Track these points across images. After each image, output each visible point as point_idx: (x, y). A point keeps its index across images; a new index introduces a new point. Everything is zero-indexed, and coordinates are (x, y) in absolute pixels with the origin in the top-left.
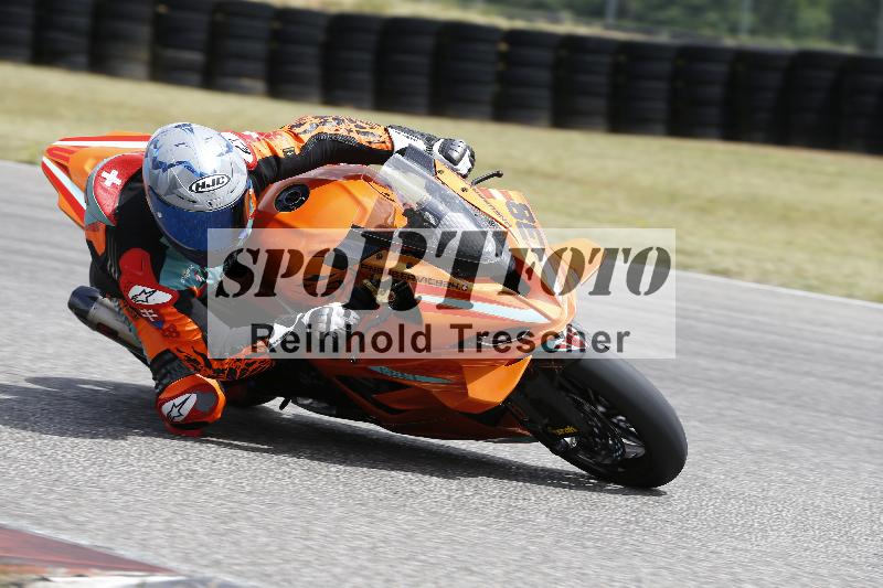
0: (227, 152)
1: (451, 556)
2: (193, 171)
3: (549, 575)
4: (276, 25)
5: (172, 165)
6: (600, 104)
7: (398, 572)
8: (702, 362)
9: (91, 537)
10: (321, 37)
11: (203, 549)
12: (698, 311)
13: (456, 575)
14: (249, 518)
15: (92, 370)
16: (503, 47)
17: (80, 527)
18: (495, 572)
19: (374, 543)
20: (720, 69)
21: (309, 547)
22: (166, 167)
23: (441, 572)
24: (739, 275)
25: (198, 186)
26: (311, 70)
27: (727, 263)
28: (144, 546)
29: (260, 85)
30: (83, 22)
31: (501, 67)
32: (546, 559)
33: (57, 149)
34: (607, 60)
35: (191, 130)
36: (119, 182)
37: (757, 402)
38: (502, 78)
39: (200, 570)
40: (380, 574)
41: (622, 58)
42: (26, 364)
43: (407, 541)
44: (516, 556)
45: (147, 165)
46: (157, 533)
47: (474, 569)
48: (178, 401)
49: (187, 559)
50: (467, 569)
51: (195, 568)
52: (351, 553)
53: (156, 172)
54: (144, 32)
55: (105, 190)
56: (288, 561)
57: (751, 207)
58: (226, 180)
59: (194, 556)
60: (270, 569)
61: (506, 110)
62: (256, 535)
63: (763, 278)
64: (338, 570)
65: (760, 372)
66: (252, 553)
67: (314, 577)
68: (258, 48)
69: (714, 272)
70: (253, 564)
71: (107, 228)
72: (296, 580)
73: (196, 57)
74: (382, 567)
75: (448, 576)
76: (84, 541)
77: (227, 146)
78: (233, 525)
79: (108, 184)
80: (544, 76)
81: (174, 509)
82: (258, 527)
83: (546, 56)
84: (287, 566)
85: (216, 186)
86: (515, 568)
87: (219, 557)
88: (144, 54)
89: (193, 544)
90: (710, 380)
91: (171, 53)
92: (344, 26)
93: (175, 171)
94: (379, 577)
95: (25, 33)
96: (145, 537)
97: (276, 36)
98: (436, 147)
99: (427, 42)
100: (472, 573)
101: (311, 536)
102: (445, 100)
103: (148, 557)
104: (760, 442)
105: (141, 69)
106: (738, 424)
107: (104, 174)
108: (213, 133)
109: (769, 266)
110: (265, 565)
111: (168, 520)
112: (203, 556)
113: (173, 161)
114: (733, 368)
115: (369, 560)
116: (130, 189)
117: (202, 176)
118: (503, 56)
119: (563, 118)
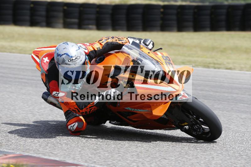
0: (79, 49)
1: (159, 155)
2: (69, 56)
3: (187, 158)
4: (98, 9)
5: (63, 55)
6: (191, 24)
7: (145, 161)
8: (226, 95)
9: (59, 158)
10: (110, 12)
11: (90, 159)
12: (223, 80)
13: (161, 160)
14: (102, 149)
15: (55, 111)
16: (162, 10)
17: (56, 155)
18: (172, 158)
19: (138, 153)
20: (224, 11)
21: (120, 156)
22: (61, 56)
23: (157, 160)
24: (234, 69)
25: (71, 60)
26: (109, 21)
27: (231, 66)
28: (74, 159)
29: (94, 27)
30: (44, 13)
31: (162, 16)
32: (186, 154)
33: (36, 51)
34: (192, 11)
35: (67, 44)
36: (48, 61)
37: (242, 105)
38: (162, 19)
39: (90, 165)
40: (140, 162)
41: (196, 10)
42: (37, 111)
43: (147, 152)
44: (178, 153)
45: (55, 55)
46: (77, 155)
47: (166, 158)
48: (72, 125)
49: (86, 162)
50: (164, 158)
51: (89, 164)
52: (132, 156)
53: (58, 57)
54: (61, 14)
55: (44, 63)
56: (114, 160)
57: (236, 49)
58: (79, 58)
59: (88, 161)
60: (109, 163)
61: (164, 28)
62: (105, 154)
63: (241, 69)
64: (128, 162)
65: (243, 96)
66: (104, 159)
67: (122, 164)
68: (93, 16)
69: (227, 69)
70: (105, 162)
71: (46, 75)
72: (117, 165)
73: (76, 20)
74: (141, 160)
75: (159, 161)
76: (57, 159)
77: (79, 47)
78: (98, 151)
79: (45, 61)
80: (174, 17)
81: (81, 148)
82: (105, 151)
83: (175, 12)
84: (114, 162)
85: (76, 60)
86: (178, 157)
87: (95, 160)
88: (61, 21)
89: (88, 157)
90: (229, 99)
91: (69, 20)
92: (116, 8)
93: (64, 56)
94: (140, 163)
95: (28, 18)
96: (74, 156)
97: (98, 13)
98: (142, 41)
99: (140, 11)
100: (166, 159)
101: (120, 152)
102: (147, 26)
103: (76, 162)
104: (244, 116)
105: (61, 25)
106: (238, 111)
107: (44, 59)
108: (74, 44)
109: (243, 66)
110: (108, 162)
111: (80, 151)
112: (90, 160)
113: (63, 53)
114: (235, 95)
115: (137, 158)
116: (52, 63)
117: (72, 57)
118: (162, 13)
119: (181, 29)
